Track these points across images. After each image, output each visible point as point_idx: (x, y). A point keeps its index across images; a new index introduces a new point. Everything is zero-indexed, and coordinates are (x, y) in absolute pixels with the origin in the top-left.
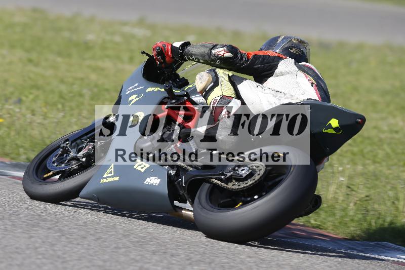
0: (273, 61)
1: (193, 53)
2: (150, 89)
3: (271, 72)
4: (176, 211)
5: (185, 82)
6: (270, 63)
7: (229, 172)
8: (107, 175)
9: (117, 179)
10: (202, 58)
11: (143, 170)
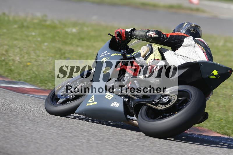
0: (181, 38)
1: (137, 35)
2: (113, 55)
3: (180, 44)
4: (128, 121)
5: (132, 51)
6: (180, 39)
7: (157, 100)
8: (90, 102)
9: (96, 103)
10: (142, 38)
11: (110, 99)
